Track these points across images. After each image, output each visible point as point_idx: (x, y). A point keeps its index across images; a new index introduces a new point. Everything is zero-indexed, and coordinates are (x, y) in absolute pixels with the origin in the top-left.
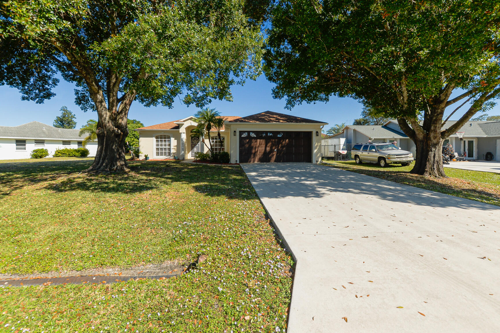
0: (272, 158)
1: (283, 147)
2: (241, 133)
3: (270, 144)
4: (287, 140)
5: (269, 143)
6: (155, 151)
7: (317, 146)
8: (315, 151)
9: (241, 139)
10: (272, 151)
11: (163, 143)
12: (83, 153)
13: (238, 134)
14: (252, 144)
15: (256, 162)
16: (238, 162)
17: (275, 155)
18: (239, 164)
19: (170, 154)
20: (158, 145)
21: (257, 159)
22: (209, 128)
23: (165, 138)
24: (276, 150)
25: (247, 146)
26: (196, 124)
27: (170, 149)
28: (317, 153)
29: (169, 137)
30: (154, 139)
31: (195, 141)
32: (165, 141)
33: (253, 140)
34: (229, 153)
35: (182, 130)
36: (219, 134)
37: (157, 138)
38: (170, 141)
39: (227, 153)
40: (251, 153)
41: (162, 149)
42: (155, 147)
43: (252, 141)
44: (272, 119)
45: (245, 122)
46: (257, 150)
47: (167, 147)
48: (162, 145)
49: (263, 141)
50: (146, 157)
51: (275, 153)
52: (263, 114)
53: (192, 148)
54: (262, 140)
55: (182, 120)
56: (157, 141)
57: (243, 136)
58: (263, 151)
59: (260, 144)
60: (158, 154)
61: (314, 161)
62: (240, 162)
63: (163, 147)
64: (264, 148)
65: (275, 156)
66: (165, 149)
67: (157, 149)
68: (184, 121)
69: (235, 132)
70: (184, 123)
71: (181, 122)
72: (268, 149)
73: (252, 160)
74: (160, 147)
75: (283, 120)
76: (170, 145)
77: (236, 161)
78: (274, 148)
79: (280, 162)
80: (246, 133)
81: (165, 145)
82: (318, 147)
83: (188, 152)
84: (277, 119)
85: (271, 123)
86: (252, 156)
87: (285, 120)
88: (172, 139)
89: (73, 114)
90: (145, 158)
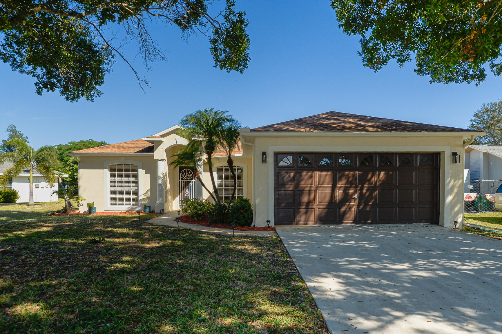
0: (348, 215)
1: (371, 189)
2: (278, 156)
3: (342, 183)
4: (382, 173)
5: (340, 179)
6: (108, 196)
7: (453, 187)
8: (449, 199)
9: (278, 170)
10: (346, 198)
11: (124, 180)
12: (7, 197)
13: (271, 159)
14: (303, 183)
15: (311, 224)
16: (272, 224)
17: (355, 207)
18: (273, 229)
19: (136, 201)
20: (113, 184)
21: (313, 217)
22: (210, 148)
23: (127, 170)
24: (356, 196)
25: (290, 187)
26: (184, 142)
27: (136, 192)
28: (453, 204)
29: (135, 169)
30: (107, 172)
31: (187, 176)
32: (128, 176)
33: (304, 173)
34: (251, 202)
35: (160, 154)
36: (230, 161)
37: (112, 169)
38: (136, 176)
39: (247, 201)
40: (300, 204)
41: (121, 191)
42: (108, 188)
43: (301, 176)
44: (347, 125)
45: (287, 130)
46: (312, 196)
47: (132, 188)
48: (121, 184)
49: (327, 177)
50: (91, 208)
51: (354, 204)
52: (324, 116)
53: (181, 189)
54: (324, 173)
55: (159, 134)
56: (113, 176)
57: (281, 164)
58: (328, 199)
59: (320, 184)
60: (113, 201)
61: (447, 223)
62: (275, 224)
63: (124, 188)
64: (328, 192)
65: (354, 210)
66: (128, 191)
67: (113, 192)
68: (163, 136)
69: (264, 154)
70: (162, 139)
71: (156, 137)
72: (339, 194)
73: (303, 218)
74: (117, 188)
75: (372, 127)
76: (136, 184)
77: (268, 221)
78: (351, 191)
79: (365, 223)
80: (290, 158)
81: (128, 184)
82: (456, 190)
83: (174, 198)
84: (358, 125)
85: (347, 133)
86: (303, 210)
87: (377, 127)
88: (141, 172)
89: (24, 136)
90: (88, 209)
